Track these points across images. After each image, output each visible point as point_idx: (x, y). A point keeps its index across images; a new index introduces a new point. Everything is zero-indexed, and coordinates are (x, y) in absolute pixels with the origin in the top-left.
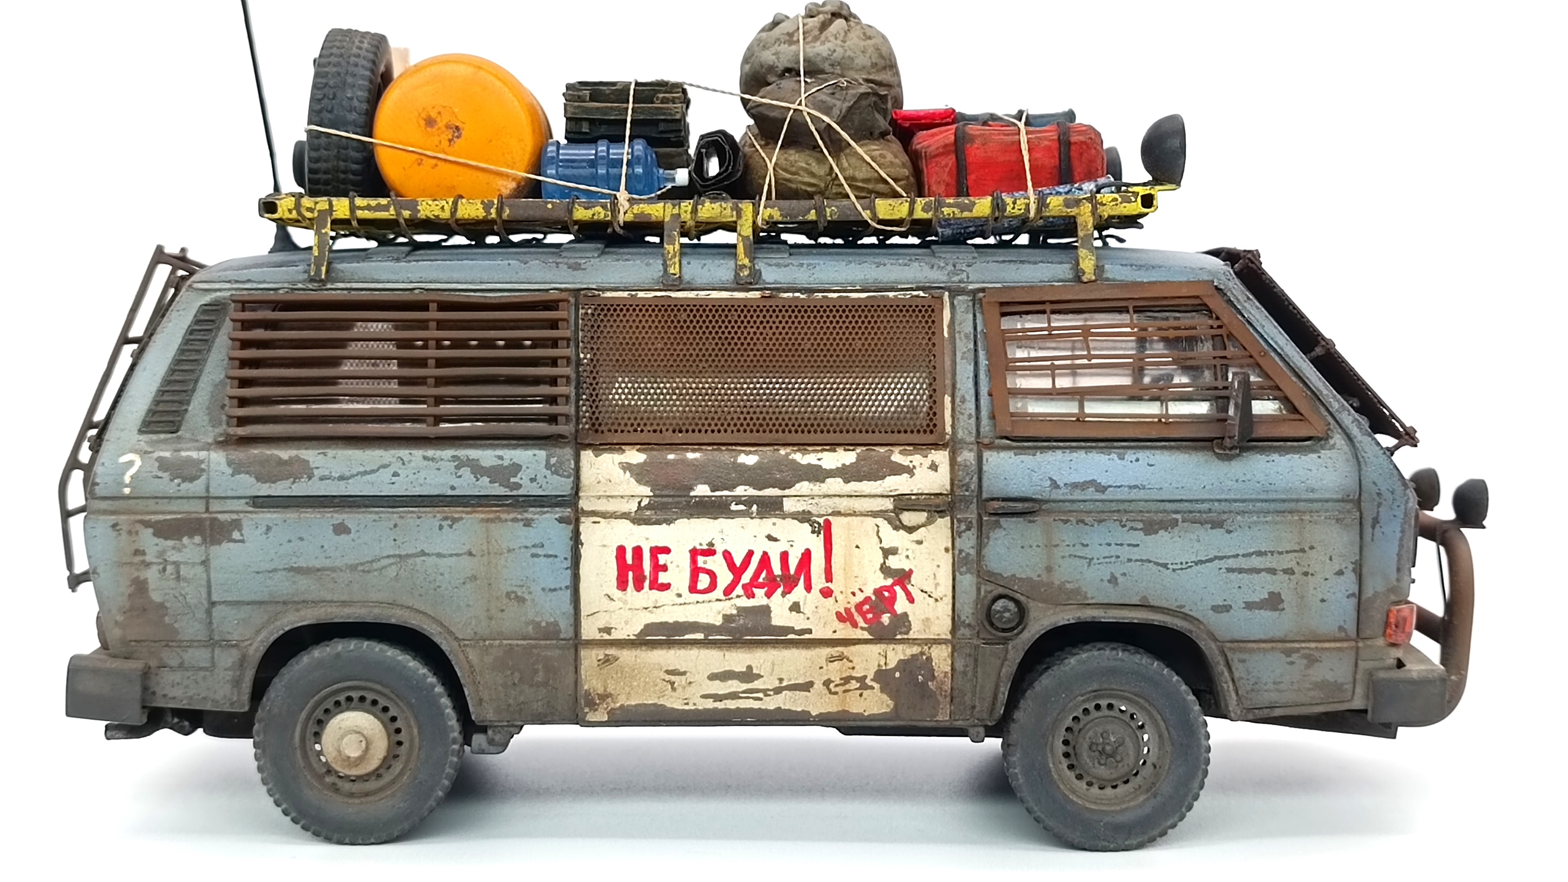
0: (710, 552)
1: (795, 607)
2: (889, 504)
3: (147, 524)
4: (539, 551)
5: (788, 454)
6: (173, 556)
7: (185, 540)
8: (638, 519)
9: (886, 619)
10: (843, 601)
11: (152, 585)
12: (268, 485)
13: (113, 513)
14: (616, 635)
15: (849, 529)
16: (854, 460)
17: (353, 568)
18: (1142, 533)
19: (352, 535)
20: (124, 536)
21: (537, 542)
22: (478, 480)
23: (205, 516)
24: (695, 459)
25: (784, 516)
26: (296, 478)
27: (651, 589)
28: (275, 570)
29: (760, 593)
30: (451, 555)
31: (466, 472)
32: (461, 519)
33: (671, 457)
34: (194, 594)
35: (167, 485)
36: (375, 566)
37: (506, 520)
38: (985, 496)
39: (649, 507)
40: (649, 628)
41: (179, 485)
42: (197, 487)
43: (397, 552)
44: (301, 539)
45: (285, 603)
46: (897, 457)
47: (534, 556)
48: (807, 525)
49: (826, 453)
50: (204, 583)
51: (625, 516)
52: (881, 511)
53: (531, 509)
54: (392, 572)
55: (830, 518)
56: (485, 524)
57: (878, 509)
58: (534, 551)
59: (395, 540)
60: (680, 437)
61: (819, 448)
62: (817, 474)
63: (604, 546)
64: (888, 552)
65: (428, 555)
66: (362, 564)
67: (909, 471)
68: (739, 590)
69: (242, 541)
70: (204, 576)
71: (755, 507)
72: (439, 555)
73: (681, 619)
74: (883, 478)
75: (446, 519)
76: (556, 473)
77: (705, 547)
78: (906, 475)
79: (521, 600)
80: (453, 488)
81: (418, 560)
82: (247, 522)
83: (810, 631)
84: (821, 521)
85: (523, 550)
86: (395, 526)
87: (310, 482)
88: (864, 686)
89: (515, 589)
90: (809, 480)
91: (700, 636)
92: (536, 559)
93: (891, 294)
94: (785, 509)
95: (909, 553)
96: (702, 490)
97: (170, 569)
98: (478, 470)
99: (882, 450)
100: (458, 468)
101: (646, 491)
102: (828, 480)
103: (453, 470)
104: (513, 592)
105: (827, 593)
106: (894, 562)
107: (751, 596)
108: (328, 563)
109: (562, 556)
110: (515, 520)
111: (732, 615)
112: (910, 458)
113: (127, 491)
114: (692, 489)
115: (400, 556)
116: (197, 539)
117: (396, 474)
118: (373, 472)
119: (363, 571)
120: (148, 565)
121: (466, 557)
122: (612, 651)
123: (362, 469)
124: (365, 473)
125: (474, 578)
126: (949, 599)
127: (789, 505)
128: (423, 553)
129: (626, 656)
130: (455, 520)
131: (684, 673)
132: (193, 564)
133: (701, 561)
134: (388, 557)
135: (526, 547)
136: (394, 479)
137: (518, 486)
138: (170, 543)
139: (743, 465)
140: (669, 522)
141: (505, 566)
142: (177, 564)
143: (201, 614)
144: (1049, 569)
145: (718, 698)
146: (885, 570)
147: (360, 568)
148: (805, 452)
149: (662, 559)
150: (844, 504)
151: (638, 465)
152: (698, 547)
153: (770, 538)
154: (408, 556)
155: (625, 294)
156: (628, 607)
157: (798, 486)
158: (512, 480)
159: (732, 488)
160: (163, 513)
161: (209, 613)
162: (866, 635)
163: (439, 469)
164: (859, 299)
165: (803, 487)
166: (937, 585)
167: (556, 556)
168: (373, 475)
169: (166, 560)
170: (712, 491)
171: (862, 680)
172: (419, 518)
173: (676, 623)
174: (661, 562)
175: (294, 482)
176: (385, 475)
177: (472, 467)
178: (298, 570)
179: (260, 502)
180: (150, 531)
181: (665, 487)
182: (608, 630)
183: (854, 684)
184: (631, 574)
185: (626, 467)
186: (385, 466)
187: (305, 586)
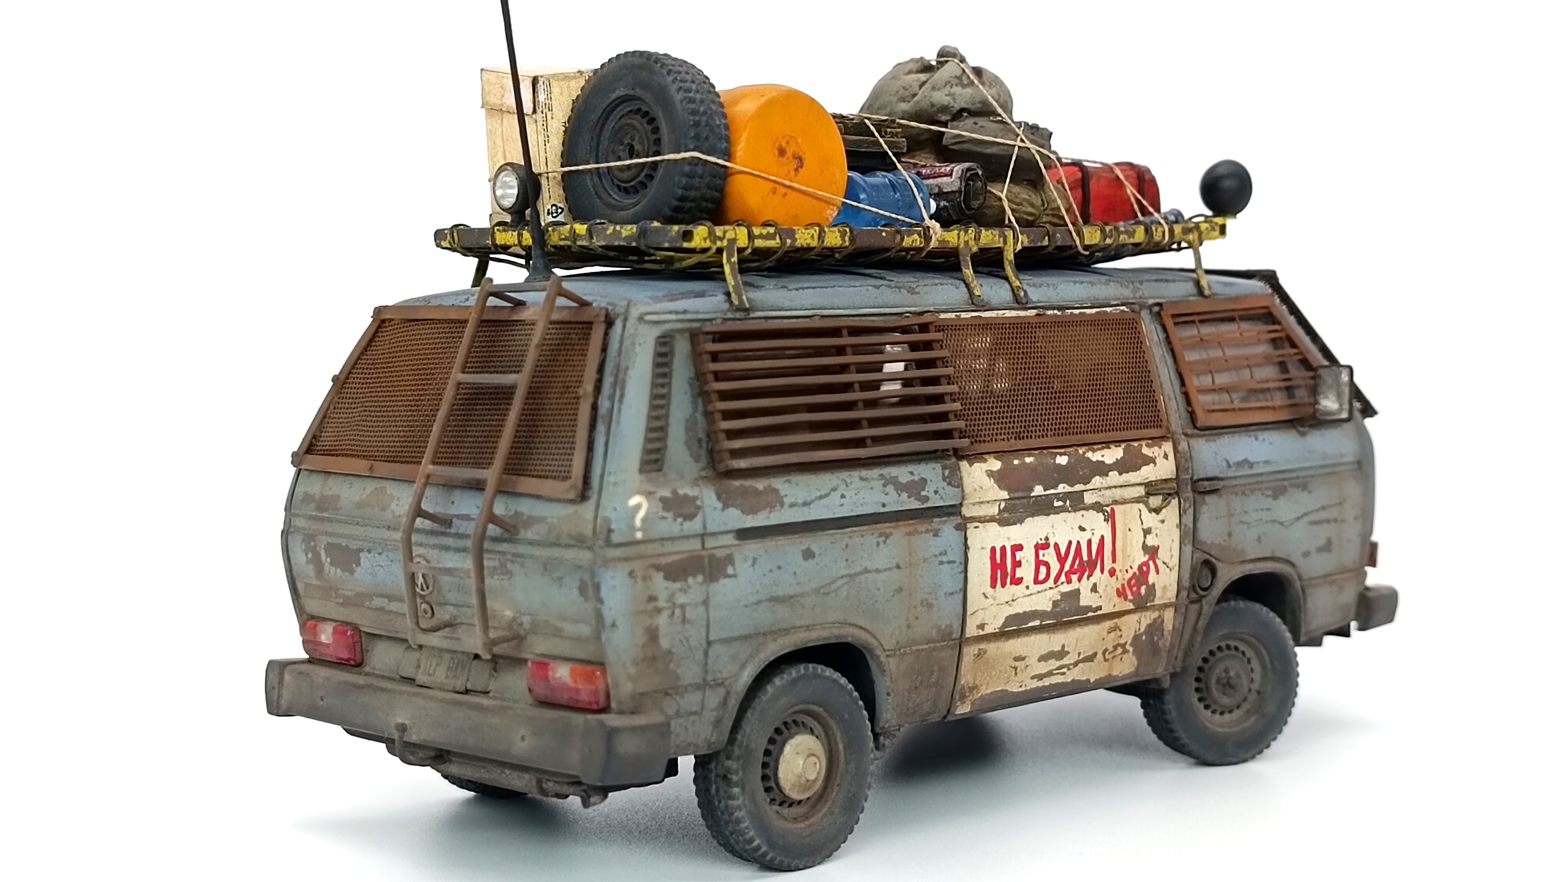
0: (1046, 546)
1: (1094, 589)
2: (1141, 491)
3: (658, 568)
4: (944, 559)
5: (1084, 453)
6: (681, 599)
7: (690, 580)
8: (1003, 522)
9: (1143, 589)
10: (1123, 577)
11: (662, 632)
12: (750, 517)
13: (627, 559)
14: (989, 630)
15: (1125, 515)
16: (1122, 455)
17: (817, 591)
18: (1270, 499)
19: (817, 559)
20: (640, 582)
21: (942, 549)
22: (899, 495)
23: (704, 553)
24: (1031, 463)
25: (1087, 508)
26: (771, 506)
27: (1011, 584)
28: (759, 602)
29: (1075, 577)
30: (885, 570)
31: (890, 489)
32: (891, 534)
33: (1016, 462)
34: (696, 636)
35: (671, 526)
36: (833, 587)
37: (921, 533)
38: (1195, 478)
39: (1005, 510)
40: (1010, 620)
41: (681, 524)
42: (695, 525)
43: (848, 572)
44: (780, 568)
45: (764, 634)
46: (1145, 451)
47: (941, 563)
48: (1101, 514)
49: (1106, 450)
50: (704, 623)
51: (992, 519)
52: (1139, 497)
53: (935, 520)
54: (844, 593)
55: (1113, 506)
56: (907, 537)
57: (1137, 496)
58: (940, 558)
59: (847, 560)
60: (1020, 444)
61: (1100, 446)
62: (1102, 469)
63: (983, 548)
64: (1147, 532)
65: (870, 572)
66: (823, 587)
67: (1152, 461)
68: (1063, 578)
69: (735, 576)
70: (705, 615)
71: (1068, 502)
72: (878, 571)
73: (1028, 610)
74: (1139, 469)
75: (880, 535)
76: (949, 484)
77: (1044, 542)
78: (1152, 465)
79: (930, 606)
80: (884, 505)
81: (863, 577)
82: (738, 557)
83: (1100, 608)
84: (1108, 509)
85: (933, 559)
86: (847, 546)
87: (782, 511)
88: (1125, 651)
89: (927, 596)
90: (1100, 476)
91: (1037, 623)
92: (941, 566)
93: (1108, 309)
94: (1086, 501)
95: (1158, 531)
96: (1038, 490)
97: (678, 612)
98: (900, 487)
99: (1136, 444)
100: (885, 485)
101: (1005, 495)
102: (1110, 473)
103: (881, 488)
104: (926, 600)
105: (1112, 572)
106: (1151, 541)
107: (1069, 581)
108: (798, 590)
109: (958, 561)
110: (927, 531)
111: (1058, 601)
112: (1152, 449)
113: (639, 535)
114: (1032, 490)
115: (850, 576)
116: (700, 578)
117: (843, 496)
118: (827, 495)
119: (824, 594)
120: (659, 611)
121: (895, 570)
122: (983, 646)
123: (818, 494)
124: (821, 497)
125: (900, 590)
126: (1177, 568)
127: (1089, 499)
128: (867, 571)
129: (992, 648)
130: (887, 536)
131: (1023, 659)
132: (696, 606)
133: (1041, 552)
134: (842, 577)
135: (935, 556)
136: (843, 501)
137: (927, 499)
138: (678, 585)
139: (1059, 465)
140: (1021, 521)
141: (922, 576)
142: (683, 607)
143: (700, 656)
144: (1230, 535)
145: (1040, 677)
146: (1145, 547)
147: (822, 591)
148: (1094, 451)
149: (1019, 555)
150: (1118, 493)
151: (998, 471)
152: (1040, 542)
153: (1082, 529)
154: (856, 574)
155: (952, 315)
156: (996, 602)
157: (1093, 480)
158: (923, 493)
159: (1055, 487)
160: (669, 554)
161: (706, 653)
162: (1131, 606)
163: (872, 488)
164: (1091, 315)
165: (1097, 481)
166: (1172, 556)
167: (954, 562)
168: (826, 499)
169: (674, 604)
170: (1045, 490)
171: (1123, 646)
172: (863, 536)
173: (1025, 612)
174: (1018, 559)
175: (770, 512)
176: (835, 497)
177: (894, 485)
178: (776, 600)
179: (744, 534)
180: (661, 575)
181: (1017, 491)
182: (982, 626)
183: (1120, 650)
184: (999, 571)
185: (990, 474)
186: (834, 489)
187: (783, 615)
